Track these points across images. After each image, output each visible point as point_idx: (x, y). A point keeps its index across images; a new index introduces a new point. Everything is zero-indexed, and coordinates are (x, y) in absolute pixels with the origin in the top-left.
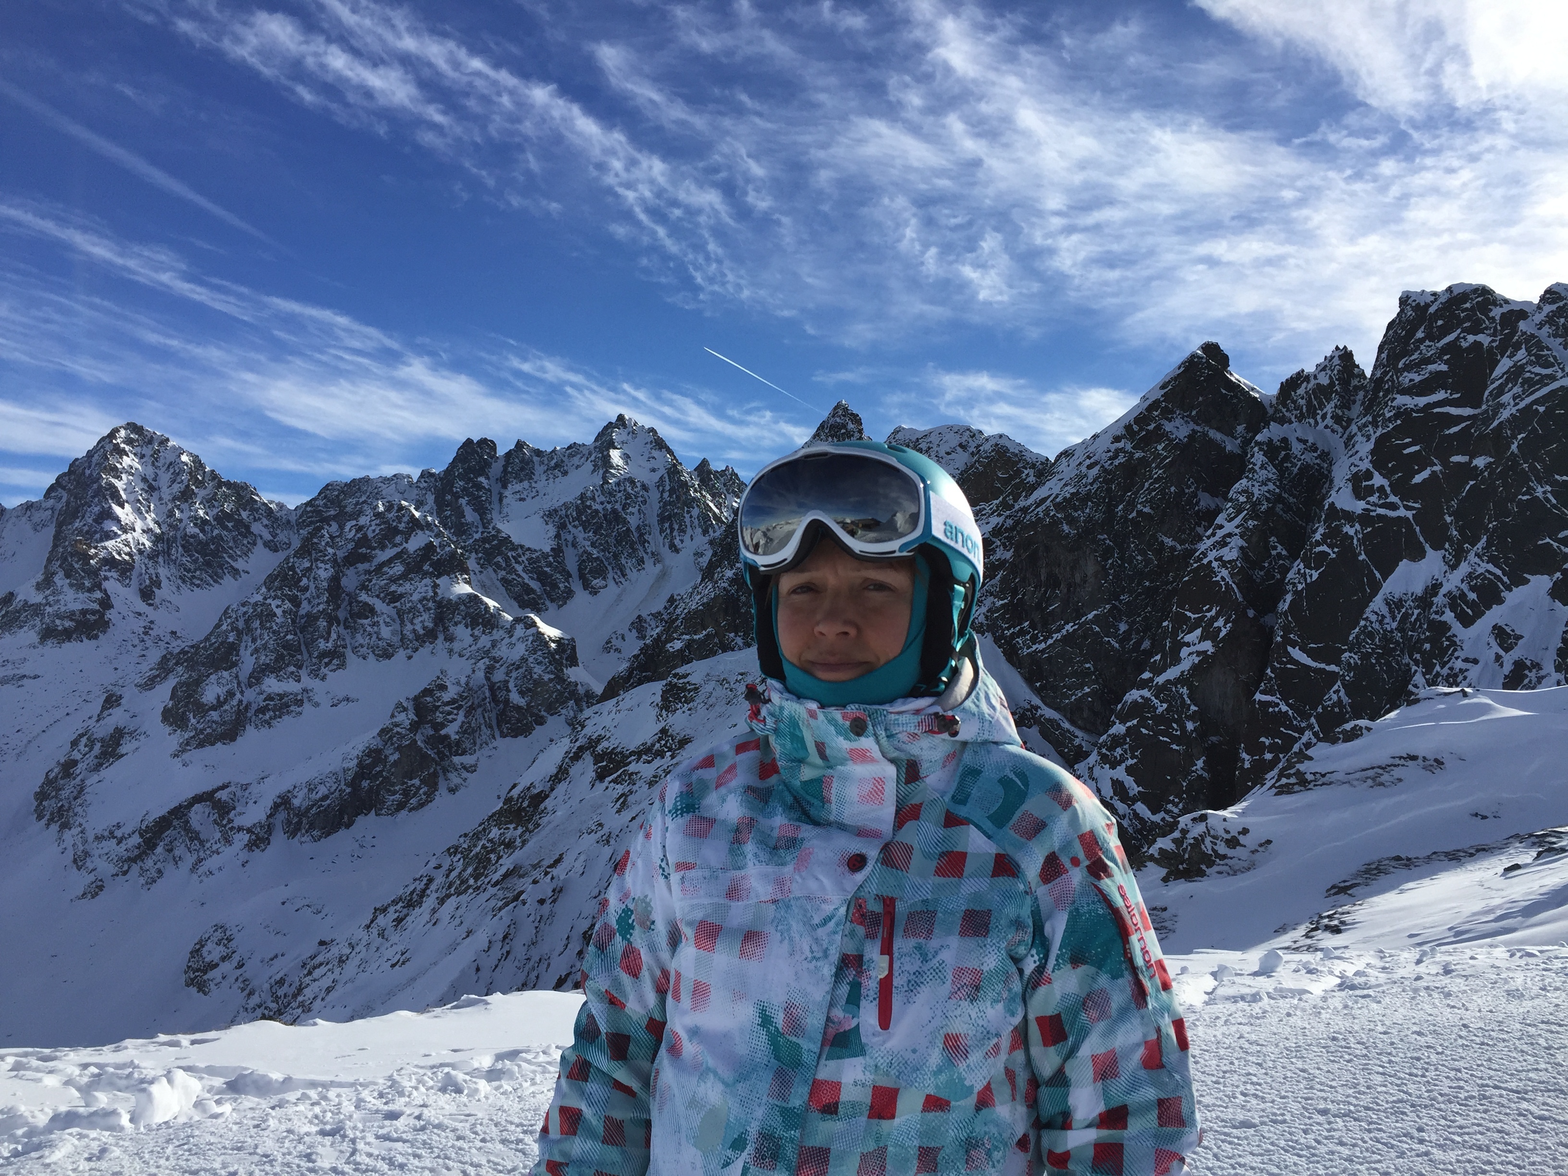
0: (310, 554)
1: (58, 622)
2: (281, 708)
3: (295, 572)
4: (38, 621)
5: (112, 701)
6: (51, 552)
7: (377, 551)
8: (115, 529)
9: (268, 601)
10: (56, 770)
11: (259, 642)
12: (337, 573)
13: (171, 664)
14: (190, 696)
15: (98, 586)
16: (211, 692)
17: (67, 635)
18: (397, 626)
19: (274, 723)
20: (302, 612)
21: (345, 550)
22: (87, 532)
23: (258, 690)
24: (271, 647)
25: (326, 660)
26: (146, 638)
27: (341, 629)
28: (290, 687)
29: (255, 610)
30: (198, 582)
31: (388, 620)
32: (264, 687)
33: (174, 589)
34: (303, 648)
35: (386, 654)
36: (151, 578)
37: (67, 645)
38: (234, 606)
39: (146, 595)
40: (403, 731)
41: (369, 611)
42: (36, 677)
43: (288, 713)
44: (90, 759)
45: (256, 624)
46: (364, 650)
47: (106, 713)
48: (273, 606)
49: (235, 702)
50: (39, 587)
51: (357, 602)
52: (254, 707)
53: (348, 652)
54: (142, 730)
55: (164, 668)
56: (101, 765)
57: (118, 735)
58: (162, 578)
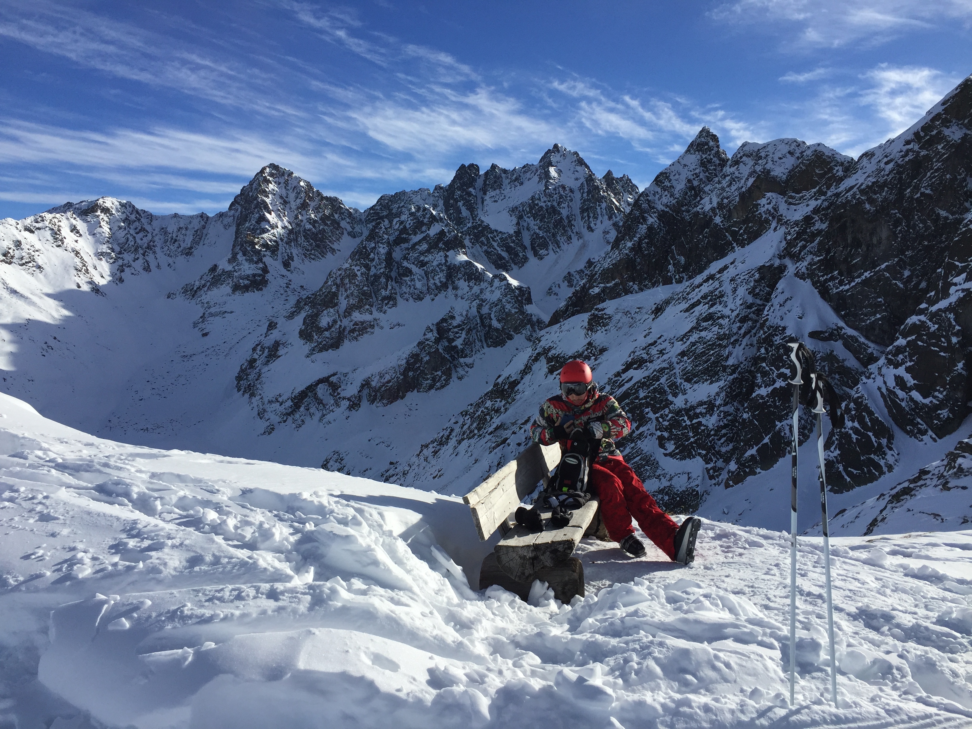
0: (374, 239)
1: (241, 281)
2: (362, 330)
3: (367, 250)
4: (230, 281)
5: (272, 326)
6: (235, 241)
7: (412, 236)
8: (267, 227)
9: (353, 267)
10: (246, 364)
11: (349, 292)
12: (390, 250)
13: (302, 304)
14: (313, 323)
15: (260, 260)
16: (324, 321)
17: (246, 289)
18: (425, 281)
19: (359, 338)
20: (371, 273)
21: (394, 236)
22: (253, 229)
23: (349, 319)
24: (355, 294)
25: (386, 302)
26: (288, 290)
27: (393, 283)
28: (367, 317)
29: (346, 273)
30: (313, 257)
31: (419, 277)
32: (352, 318)
33: (301, 261)
34: (373, 295)
35: (419, 298)
36: (288, 255)
37: (246, 294)
38: (334, 271)
39: (286, 265)
40: (431, 343)
41: (409, 272)
42: (231, 312)
43: (367, 332)
44: (263, 359)
45: (347, 281)
46: (407, 296)
47: (270, 332)
48: (356, 270)
49: (337, 326)
50: (229, 261)
51: (402, 267)
52: (348, 329)
53: (398, 297)
54: (289, 342)
55: (298, 307)
56: (268, 361)
57: (277, 344)
58: (294, 255)
